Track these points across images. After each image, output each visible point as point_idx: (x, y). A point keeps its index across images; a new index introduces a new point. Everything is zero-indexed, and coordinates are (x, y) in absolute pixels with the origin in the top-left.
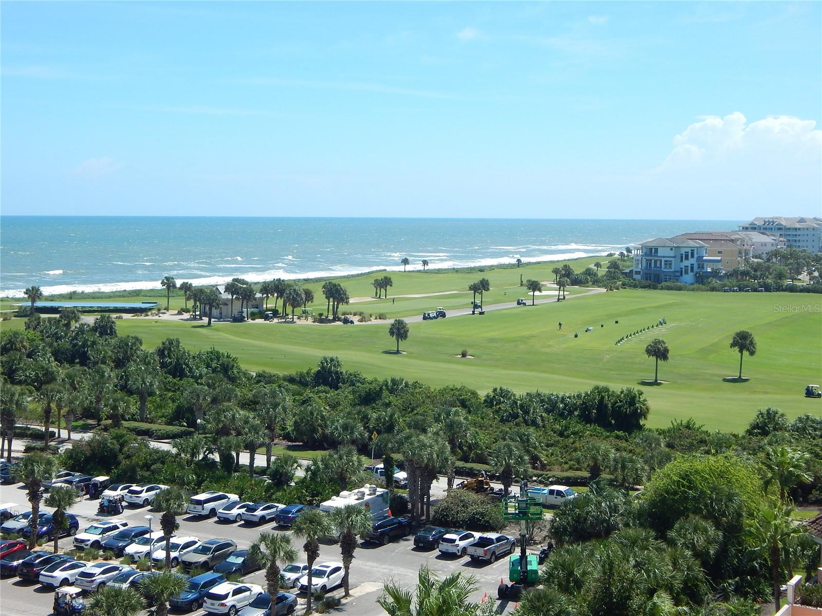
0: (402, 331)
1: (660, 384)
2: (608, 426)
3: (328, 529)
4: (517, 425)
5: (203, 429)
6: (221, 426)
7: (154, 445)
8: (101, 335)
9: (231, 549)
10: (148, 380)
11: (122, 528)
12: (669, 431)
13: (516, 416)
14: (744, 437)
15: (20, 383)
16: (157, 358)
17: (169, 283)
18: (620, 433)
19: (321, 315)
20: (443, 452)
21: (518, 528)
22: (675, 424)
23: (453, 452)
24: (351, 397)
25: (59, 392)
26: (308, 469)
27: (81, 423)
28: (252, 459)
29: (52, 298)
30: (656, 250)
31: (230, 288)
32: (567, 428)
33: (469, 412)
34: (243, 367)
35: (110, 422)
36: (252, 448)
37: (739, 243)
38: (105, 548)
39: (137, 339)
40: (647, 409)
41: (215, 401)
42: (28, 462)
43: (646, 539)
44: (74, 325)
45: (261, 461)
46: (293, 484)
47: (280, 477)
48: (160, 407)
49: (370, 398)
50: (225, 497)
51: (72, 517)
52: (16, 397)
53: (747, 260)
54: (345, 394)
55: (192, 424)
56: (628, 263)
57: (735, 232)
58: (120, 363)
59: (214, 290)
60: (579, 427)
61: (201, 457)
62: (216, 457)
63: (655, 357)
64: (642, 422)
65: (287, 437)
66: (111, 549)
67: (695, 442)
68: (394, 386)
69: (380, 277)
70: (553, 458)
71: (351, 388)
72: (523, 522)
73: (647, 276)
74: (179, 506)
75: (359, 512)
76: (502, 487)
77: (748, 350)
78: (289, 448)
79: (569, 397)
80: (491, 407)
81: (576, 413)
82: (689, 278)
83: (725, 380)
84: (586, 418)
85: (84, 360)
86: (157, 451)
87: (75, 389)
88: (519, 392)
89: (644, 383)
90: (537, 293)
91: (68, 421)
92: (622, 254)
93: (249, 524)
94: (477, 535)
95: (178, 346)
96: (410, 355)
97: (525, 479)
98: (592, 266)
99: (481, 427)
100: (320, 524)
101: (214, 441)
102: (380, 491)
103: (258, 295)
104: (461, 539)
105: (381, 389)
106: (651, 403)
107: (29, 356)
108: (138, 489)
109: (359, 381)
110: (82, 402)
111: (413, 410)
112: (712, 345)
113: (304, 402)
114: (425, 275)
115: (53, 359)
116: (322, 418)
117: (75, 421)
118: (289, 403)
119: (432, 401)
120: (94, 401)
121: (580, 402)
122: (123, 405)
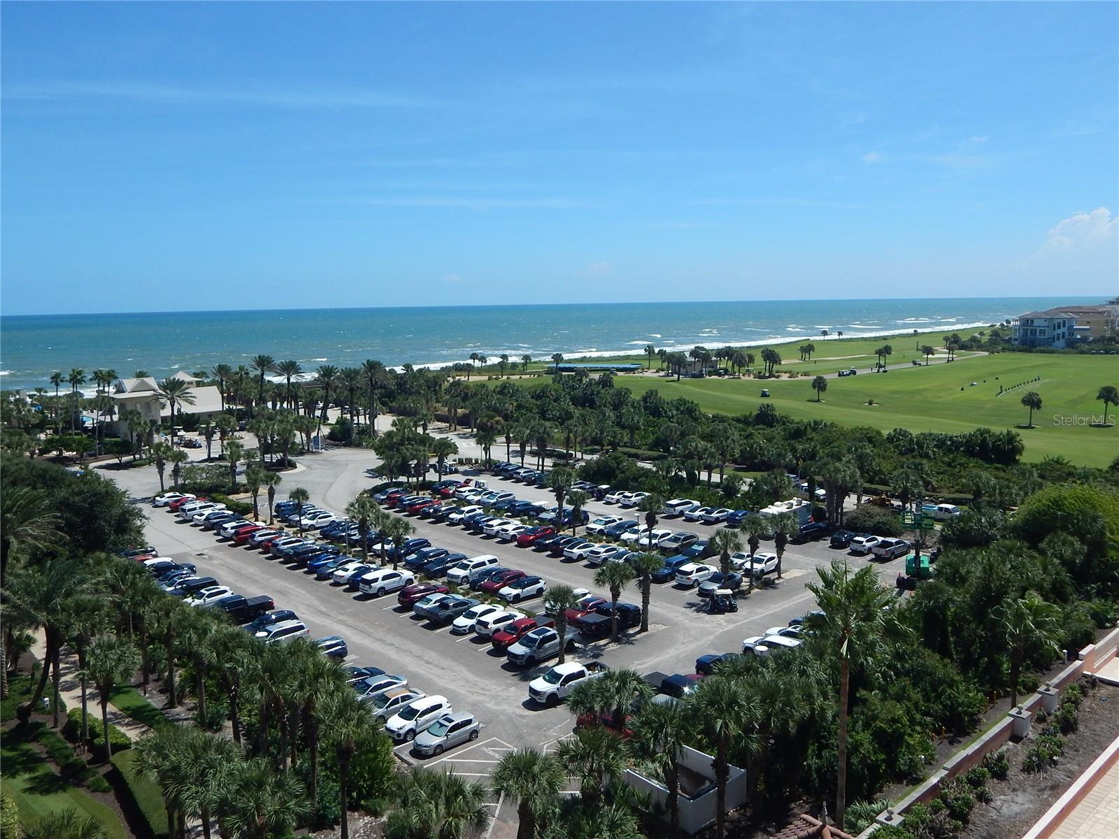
0: (822, 385)
1: (1034, 427)
2: (987, 459)
3: (766, 529)
4: (913, 457)
5: (674, 454)
6: (687, 452)
7: (640, 464)
8: (603, 387)
9: (695, 540)
10: (636, 418)
11: (618, 522)
12: (1042, 464)
13: (912, 450)
14: (1107, 472)
15: (549, 420)
16: (642, 403)
17: (650, 350)
18: (999, 466)
19: (760, 373)
20: (855, 476)
21: (913, 535)
22: (1047, 459)
23: (862, 476)
24: (783, 433)
25: (575, 426)
26: (751, 485)
27: (590, 448)
28: (710, 477)
29: (570, 361)
30: (1032, 321)
31: (693, 353)
32: (954, 460)
33: (875, 447)
34: (703, 410)
35: (610, 447)
36: (710, 469)
37: (1106, 314)
38: (607, 535)
39: (627, 389)
40: (1023, 447)
41: (683, 435)
42: (556, 473)
43: (1020, 548)
44: (585, 380)
45: (716, 478)
46: (739, 495)
47: (729, 490)
48: (644, 438)
49: (798, 433)
50: (691, 503)
51: (585, 512)
53: (1113, 329)
54: (778, 431)
55: (667, 450)
56: (1008, 332)
57: (1104, 306)
58: (616, 407)
59: (681, 355)
60: (964, 460)
61: (673, 474)
62: (684, 474)
63: (1029, 407)
64: (1017, 458)
65: (735, 461)
66: (612, 536)
67: (1064, 474)
68: (816, 426)
69: (805, 344)
70: (942, 483)
71: (782, 427)
72: (918, 530)
73: (1024, 343)
74: (659, 508)
75: (789, 518)
76: (901, 504)
77: (1113, 401)
78: (736, 469)
79: (956, 437)
80: (892, 442)
81: (962, 449)
82: (1060, 343)
84: (970, 453)
85: (592, 404)
86: (642, 469)
87: (586, 424)
88: (915, 432)
89: (1020, 427)
90: (930, 356)
91: (581, 447)
92: (1002, 325)
93: (708, 523)
94: (880, 539)
95: (656, 394)
96: (828, 403)
97: (920, 499)
98: (977, 335)
99: (884, 458)
100: (760, 525)
101: (683, 463)
102: (804, 503)
103: (714, 358)
104: (867, 541)
105: (806, 427)
106: (1025, 442)
107: (555, 401)
108: (630, 495)
109: (788, 422)
110: (591, 434)
111: (830, 444)
112: (1081, 397)
113: (747, 437)
114: (841, 343)
115: (570, 403)
116: (761, 448)
117: (586, 446)
118: (736, 437)
119: (845, 438)
120: (599, 432)
121: (965, 441)
122: (620, 436)
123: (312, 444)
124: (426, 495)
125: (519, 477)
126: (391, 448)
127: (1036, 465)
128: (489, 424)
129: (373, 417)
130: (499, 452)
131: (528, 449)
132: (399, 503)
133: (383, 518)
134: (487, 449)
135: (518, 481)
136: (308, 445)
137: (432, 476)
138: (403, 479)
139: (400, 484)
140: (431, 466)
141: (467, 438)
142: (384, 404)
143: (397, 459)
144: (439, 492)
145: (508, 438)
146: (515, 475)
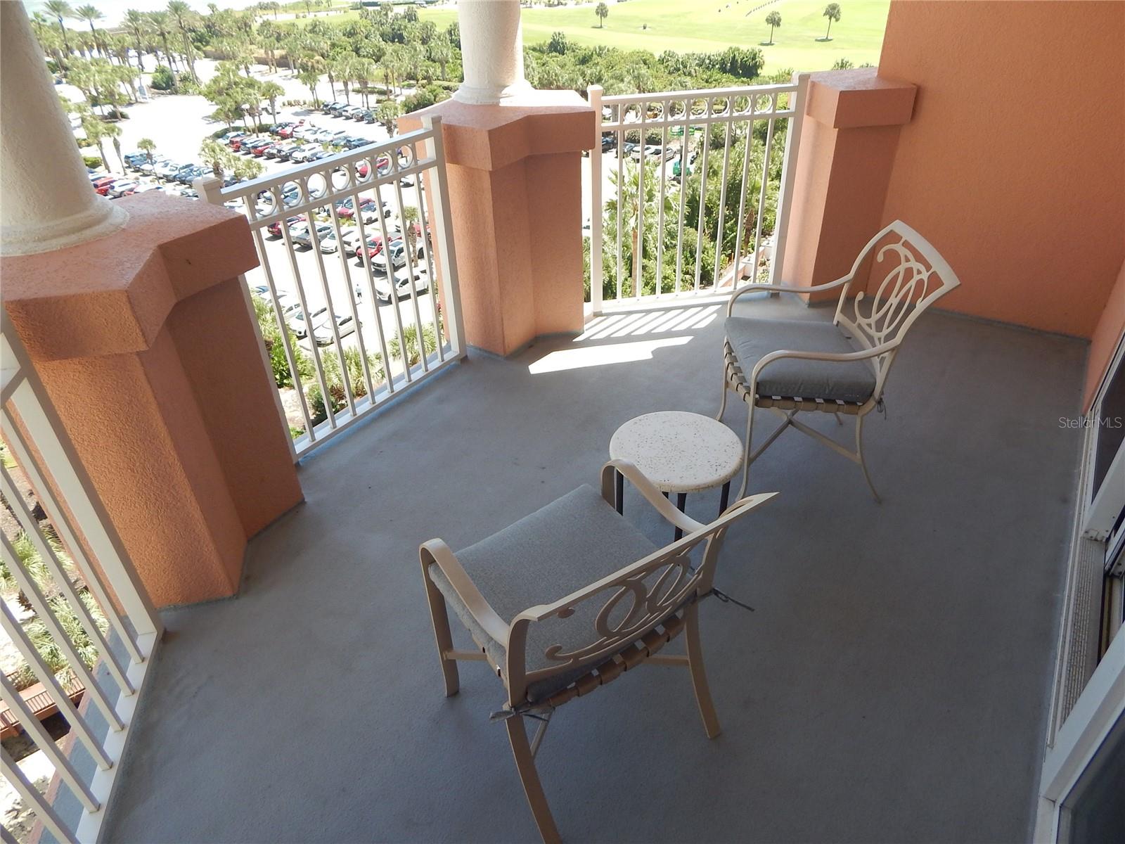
0: (604, 11)
1: (773, 44)
2: (736, 74)
4: (679, 75)
8: (409, 21)
10: (445, 52)
12: (777, 76)
13: (678, 70)
15: (364, 57)
16: (448, 36)
18: (745, 79)
21: (678, 142)
22: (781, 72)
24: (573, 60)
25: (391, 61)
27: (406, 83)
32: (711, 77)
33: (649, 68)
35: (425, 81)
39: (432, 23)
40: (764, 62)
42: (384, 108)
43: (757, 146)
44: (390, 14)
48: (453, 70)
49: (585, 60)
52: (366, 65)
54: (569, 58)
58: (424, 42)
60: (719, 76)
63: (771, 25)
64: (759, 71)
68: (600, 52)
71: (572, 54)
77: (835, 17)
79: (713, 55)
80: (663, 64)
81: (717, 66)
83: (816, 40)
84: (723, 70)
85: (401, 39)
87: (400, 59)
88: (681, 53)
89: (762, 44)
91: (399, 82)
94: (653, 147)
96: (610, 29)
99: (656, 78)
105: (592, 53)
106: (766, 58)
107: (366, 38)
109: (577, 49)
110: (406, 69)
111: (612, 68)
112: (811, 14)
113: (544, 65)
115: (381, 39)
116: (556, 75)
117: (403, 82)
118: (534, 65)
119: (625, 62)
120: (413, 68)
121: (720, 59)
122: (432, 70)
123: (138, 94)
124: (265, 137)
125: (348, 114)
126: (220, 93)
127: (773, 78)
128: (310, 64)
129: (190, 61)
130: (325, 90)
131: (350, 87)
132: (242, 146)
133: (235, 160)
134: (312, 89)
135: (348, 118)
136: (135, 96)
137: (266, 119)
138: (239, 123)
139: (237, 129)
140: (263, 109)
141: (290, 79)
142: (198, 48)
143: (230, 104)
144: (277, 133)
145: (331, 77)
146: (344, 113)
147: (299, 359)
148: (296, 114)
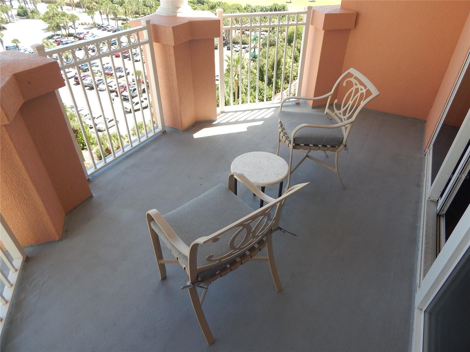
1: (291, 3)
10: (151, 3)
21: (253, 44)
24: (208, 7)
25: (128, 6)
27: (134, 16)
33: (240, 12)
35: (143, 15)
43: (286, 46)
49: (213, 7)
52: (117, 8)
68: (219, 4)
71: (207, 5)
72: (255, 41)
76: (249, 33)
79: (267, 7)
80: (246, 10)
83: (309, 1)
87: (131, 5)
88: (253, 5)
89: (287, 2)
91: (131, 15)
104: (239, 47)
105: (216, 5)
106: (289, 7)
109: (209, 2)
110: (134, 9)
113: (195, 9)
117: (133, 15)
119: (230, 8)
120: (137, 9)
121: (270, 8)
122: (146, 10)
123: (11, 18)
124: (71, 39)
125: (109, 29)
126: (49, 19)
128: (91, 6)
129: (35, 4)
130: (98, 18)
131: (109, 17)
132: (61, 43)
134: (92, 18)
135: (109, 31)
136: (9, 19)
137: (72, 31)
138: (59, 32)
139: (58, 35)
140: (70, 26)
141: (82, 13)
143: (54, 24)
144: (77, 37)
145: (100, 12)
146: (107, 29)
147: (91, 137)
148: (85, 29)
